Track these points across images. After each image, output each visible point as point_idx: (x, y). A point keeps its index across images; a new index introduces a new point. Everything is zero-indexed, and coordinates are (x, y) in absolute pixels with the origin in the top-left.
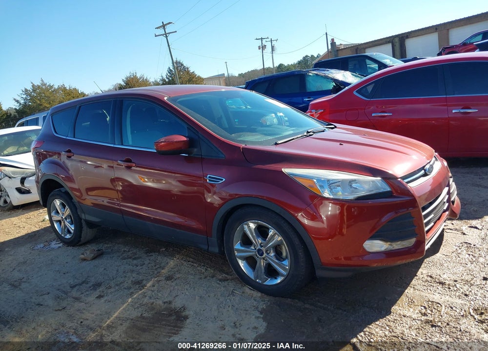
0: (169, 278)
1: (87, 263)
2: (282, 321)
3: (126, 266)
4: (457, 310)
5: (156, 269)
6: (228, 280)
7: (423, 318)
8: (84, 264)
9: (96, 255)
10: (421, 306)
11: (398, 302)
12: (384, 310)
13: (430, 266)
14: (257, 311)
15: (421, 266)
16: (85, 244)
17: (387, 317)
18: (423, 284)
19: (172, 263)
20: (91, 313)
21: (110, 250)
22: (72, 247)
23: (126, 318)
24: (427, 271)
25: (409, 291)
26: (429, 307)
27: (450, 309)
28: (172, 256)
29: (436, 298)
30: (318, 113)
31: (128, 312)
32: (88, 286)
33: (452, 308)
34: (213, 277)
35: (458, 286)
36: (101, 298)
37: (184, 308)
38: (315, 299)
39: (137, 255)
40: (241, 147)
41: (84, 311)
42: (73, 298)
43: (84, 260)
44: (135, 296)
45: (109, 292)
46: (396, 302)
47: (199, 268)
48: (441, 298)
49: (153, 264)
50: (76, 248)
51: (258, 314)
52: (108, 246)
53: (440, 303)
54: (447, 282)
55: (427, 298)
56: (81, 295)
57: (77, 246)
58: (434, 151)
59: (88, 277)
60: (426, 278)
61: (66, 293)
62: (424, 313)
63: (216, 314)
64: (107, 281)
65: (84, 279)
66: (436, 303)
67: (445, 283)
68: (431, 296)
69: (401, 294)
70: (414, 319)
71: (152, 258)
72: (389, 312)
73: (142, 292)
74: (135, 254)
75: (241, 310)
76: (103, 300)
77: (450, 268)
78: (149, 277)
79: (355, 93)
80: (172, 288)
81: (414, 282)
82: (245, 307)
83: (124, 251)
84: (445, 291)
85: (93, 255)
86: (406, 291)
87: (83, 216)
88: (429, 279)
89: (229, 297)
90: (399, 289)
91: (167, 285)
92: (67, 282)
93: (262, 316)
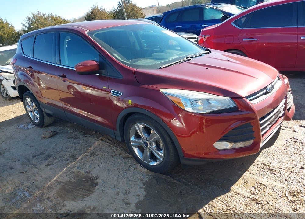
0: (93, 154)
1: (46, 140)
2: (157, 192)
3: (68, 144)
4: (277, 192)
5: (86, 147)
6: (129, 158)
7: (252, 196)
8: (44, 140)
9: (52, 135)
10: (252, 187)
11: (237, 182)
12: (225, 188)
13: (265, 155)
14: (141, 183)
15: (259, 155)
16: (47, 126)
17: (227, 194)
18: (257, 169)
19: (97, 143)
20: (40, 177)
21: (61, 132)
22: (40, 128)
23: (60, 182)
24: (262, 159)
25: (246, 174)
26: (258, 188)
27: (272, 190)
28: (98, 138)
29: (264, 181)
30: (207, 37)
31: (62, 178)
32: (43, 156)
33: (274, 190)
34: (120, 155)
35: (282, 172)
36: (49, 166)
37: (97, 177)
38: (182, 176)
39: (77, 136)
40: (134, 70)
41: (37, 175)
42: (32, 165)
43: (44, 138)
44: (69, 166)
45: (55, 161)
46: (236, 182)
47: (112, 148)
48: (267, 182)
49: (85, 143)
50: (42, 129)
51: (142, 185)
52: (61, 128)
53: (266, 185)
54: (275, 169)
55: (257, 180)
56: (37, 163)
57: (43, 127)
58: (278, 72)
59: (44, 150)
60: (260, 164)
61: (29, 161)
62: (253, 193)
63: (115, 183)
64: (55, 154)
65: (41, 152)
66: (263, 185)
67: (273, 169)
68: (261, 179)
69: (240, 176)
70: (245, 197)
71: (86, 139)
72: (228, 190)
73: (74, 163)
74: (76, 135)
75: (132, 181)
76: (49, 167)
77: (279, 158)
78: (81, 153)
79: (232, 24)
80: (92, 162)
81: (251, 168)
82: (135, 179)
83: (70, 132)
84: (271, 176)
85: (49, 135)
86: (244, 174)
87: (43, 110)
88: (262, 165)
89: (126, 171)
90: (239, 173)
91: (91, 159)
92: (31, 153)
93: (144, 187)
